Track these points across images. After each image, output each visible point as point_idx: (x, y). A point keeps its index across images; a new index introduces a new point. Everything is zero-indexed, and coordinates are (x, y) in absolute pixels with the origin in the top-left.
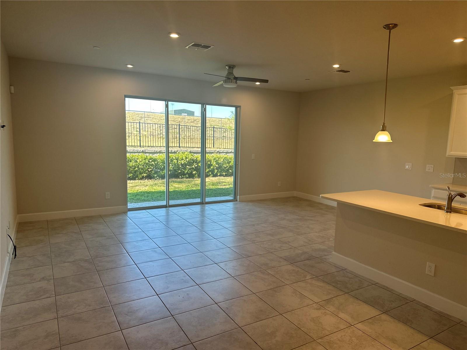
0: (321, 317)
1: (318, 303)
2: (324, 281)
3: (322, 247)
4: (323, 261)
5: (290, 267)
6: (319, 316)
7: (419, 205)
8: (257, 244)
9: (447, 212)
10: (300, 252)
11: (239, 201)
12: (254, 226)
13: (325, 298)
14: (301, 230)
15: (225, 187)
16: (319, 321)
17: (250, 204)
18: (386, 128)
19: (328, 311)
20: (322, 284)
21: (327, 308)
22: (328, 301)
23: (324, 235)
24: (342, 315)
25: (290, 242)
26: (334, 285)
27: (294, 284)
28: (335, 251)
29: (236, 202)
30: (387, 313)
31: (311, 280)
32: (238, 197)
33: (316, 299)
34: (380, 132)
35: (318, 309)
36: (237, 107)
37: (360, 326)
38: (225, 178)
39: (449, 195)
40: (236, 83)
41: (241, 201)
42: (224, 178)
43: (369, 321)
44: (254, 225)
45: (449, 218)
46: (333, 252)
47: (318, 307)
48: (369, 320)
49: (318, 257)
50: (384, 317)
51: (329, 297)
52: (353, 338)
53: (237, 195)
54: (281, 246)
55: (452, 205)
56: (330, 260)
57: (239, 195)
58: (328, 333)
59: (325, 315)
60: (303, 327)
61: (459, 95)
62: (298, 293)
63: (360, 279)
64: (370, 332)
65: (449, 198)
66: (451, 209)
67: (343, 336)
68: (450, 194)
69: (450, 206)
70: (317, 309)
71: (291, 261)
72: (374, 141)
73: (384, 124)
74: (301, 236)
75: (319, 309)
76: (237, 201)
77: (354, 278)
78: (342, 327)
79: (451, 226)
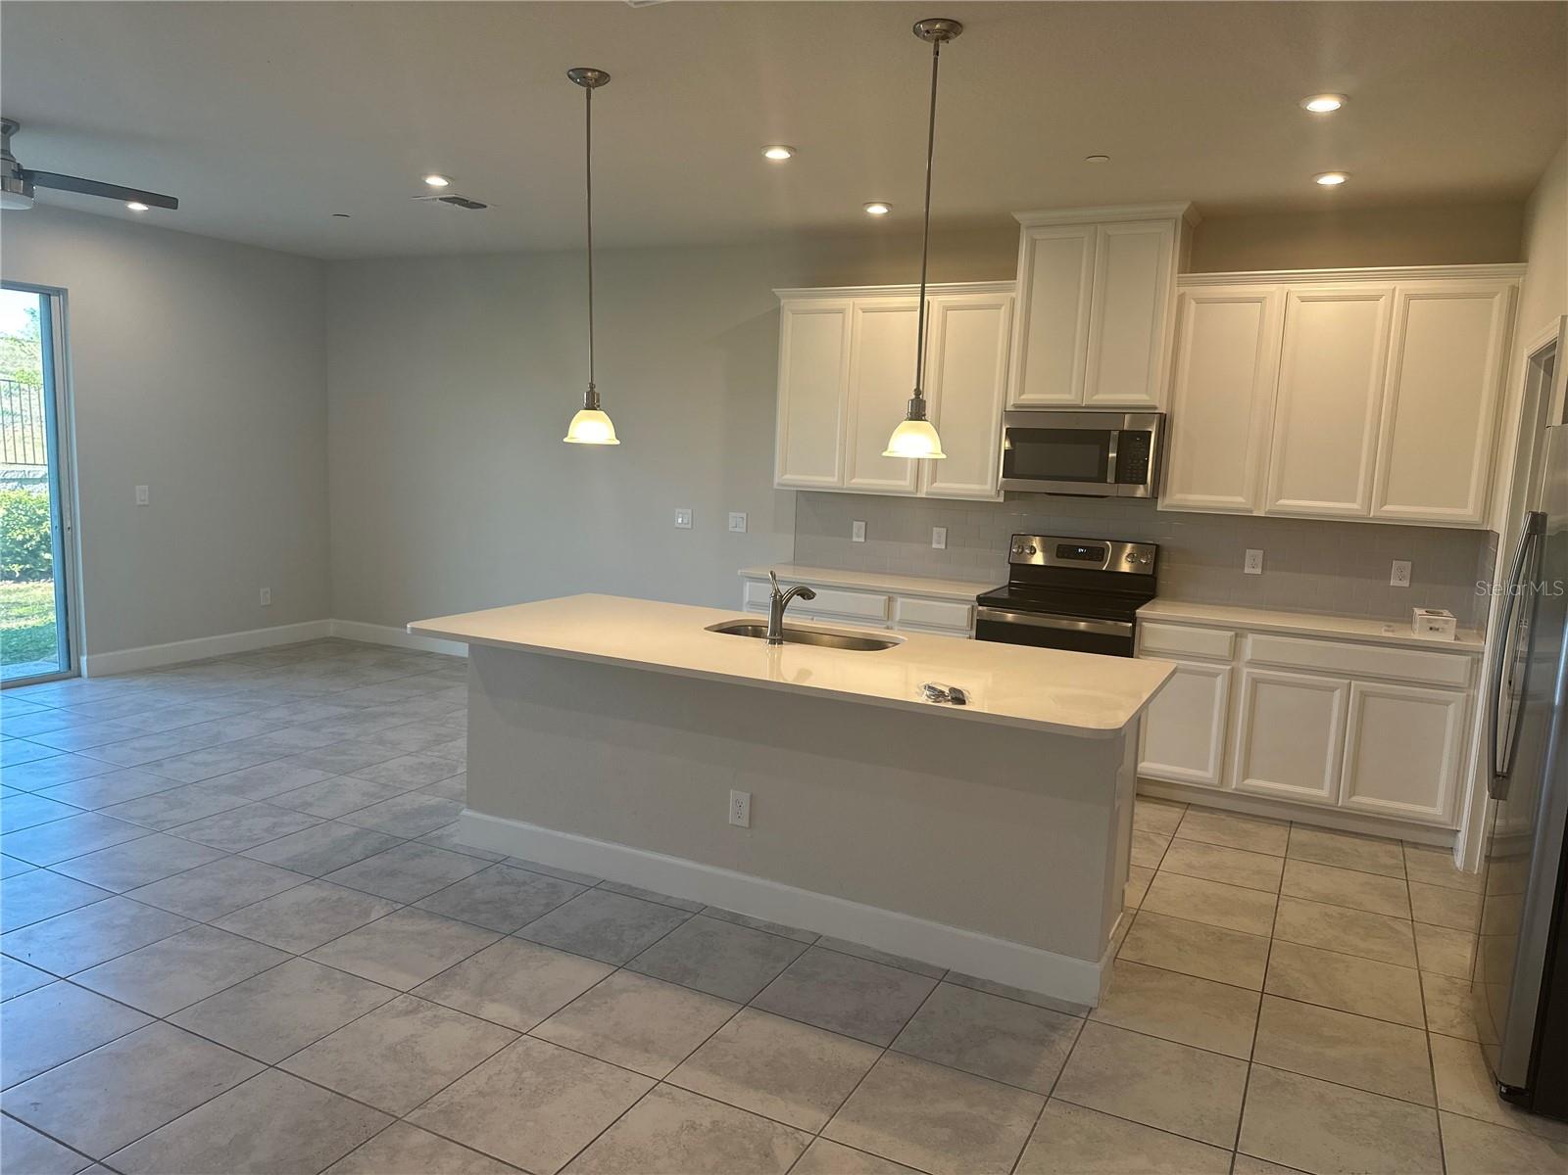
0: (421, 1036)
1: (411, 992)
2: (431, 915)
3: (429, 800)
4: (430, 848)
5: (309, 893)
6: (412, 1036)
7: (706, 629)
8: (172, 832)
9: (773, 642)
10: (350, 831)
11: (89, 677)
12: (161, 765)
13: (438, 967)
14: (352, 755)
15: (22, 623)
16: (413, 1049)
17: (142, 682)
18: (598, 401)
19: (444, 1010)
20: (426, 925)
21: (444, 999)
22: (446, 977)
23: (436, 760)
24: (491, 1010)
25: (311, 805)
26: (465, 917)
27: (325, 949)
28: (470, 806)
29: (76, 682)
30: (631, 966)
31: (386, 920)
32: (84, 659)
33: (405, 981)
34: (582, 412)
35: (411, 1012)
36: (47, 294)
37: (548, 1029)
38: (23, 585)
39: (775, 595)
40: (28, 192)
41: (99, 675)
42: (17, 585)
43: (578, 1004)
44: (158, 764)
45: (779, 659)
46: (465, 812)
47: (411, 1003)
48: (576, 1004)
49: (412, 836)
50: (621, 979)
51: (450, 962)
52: (527, 1074)
53: (79, 654)
54: (275, 825)
55: (783, 621)
56: (456, 840)
57: (88, 654)
58: (442, 1082)
59: (436, 1023)
60: (356, 1088)
61: (795, 313)
62: (339, 975)
63: (552, 880)
64: (577, 1041)
65: (775, 603)
66: (781, 634)
67: (495, 1078)
68: (777, 591)
69: (779, 627)
70: (407, 1013)
71: (313, 869)
72: (565, 440)
73: (592, 386)
74: (353, 775)
75: (415, 1011)
76: (80, 676)
77: (533, 882)
78: (491, 1047)
79: (784, 679)
